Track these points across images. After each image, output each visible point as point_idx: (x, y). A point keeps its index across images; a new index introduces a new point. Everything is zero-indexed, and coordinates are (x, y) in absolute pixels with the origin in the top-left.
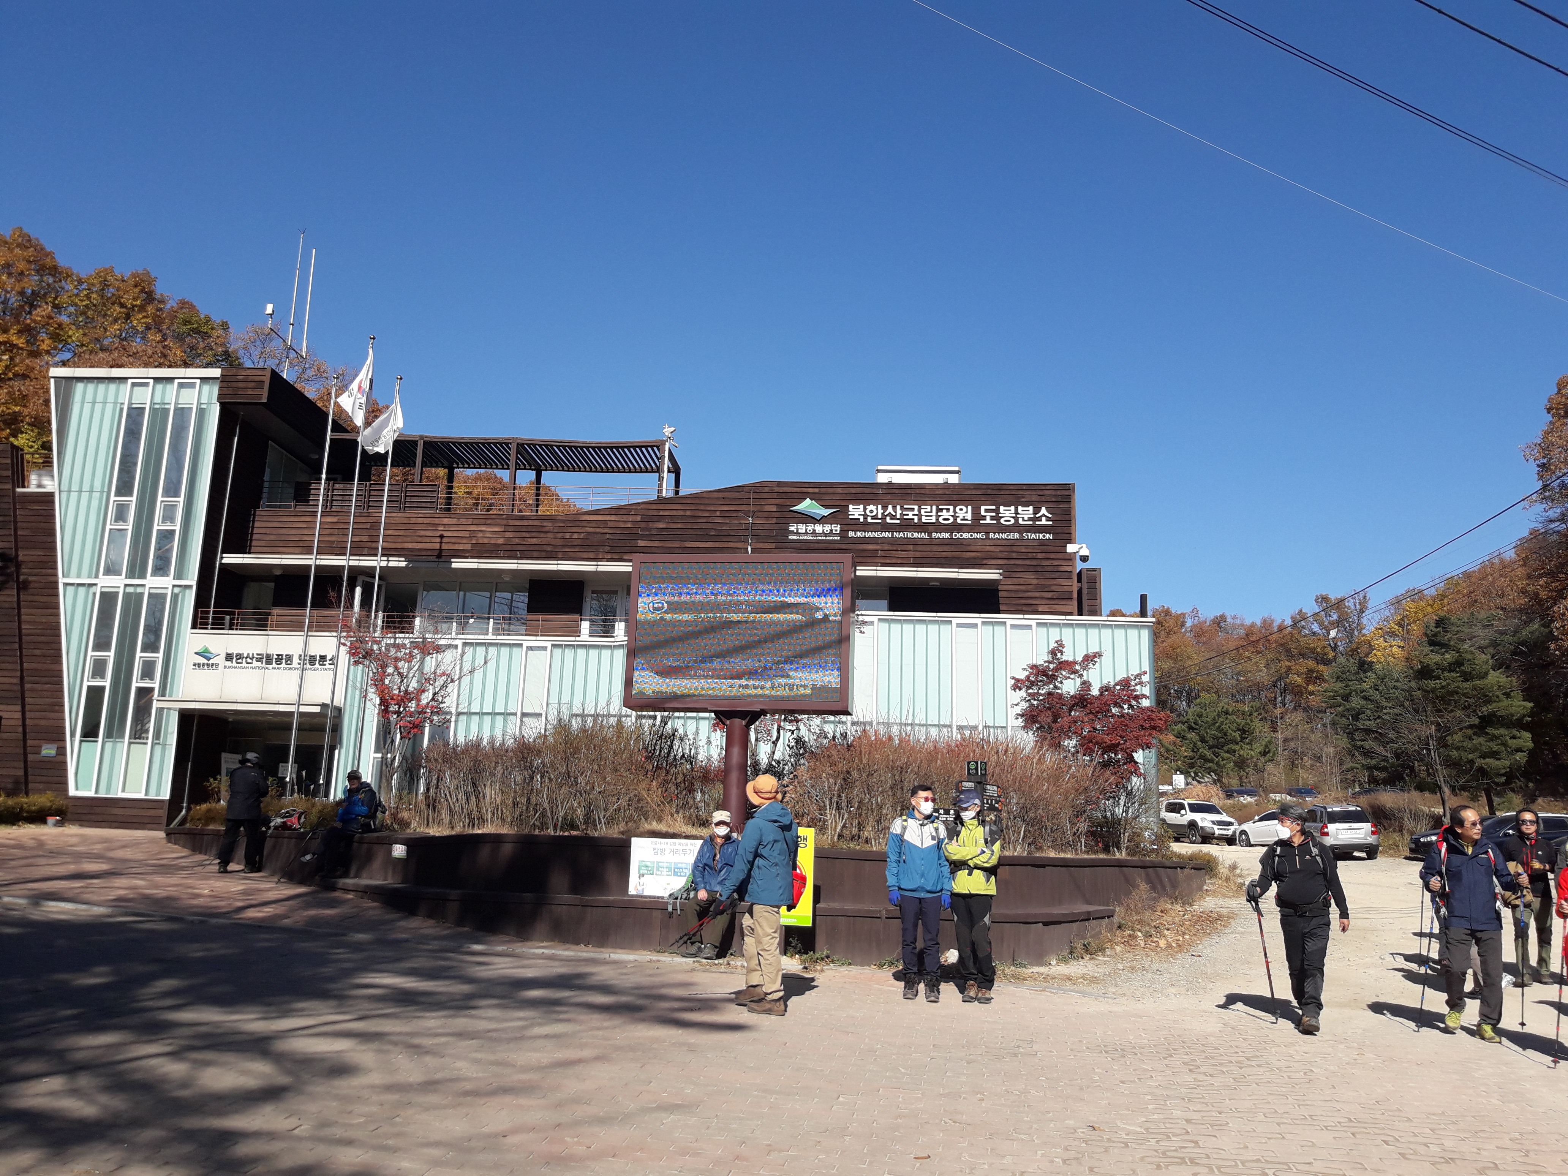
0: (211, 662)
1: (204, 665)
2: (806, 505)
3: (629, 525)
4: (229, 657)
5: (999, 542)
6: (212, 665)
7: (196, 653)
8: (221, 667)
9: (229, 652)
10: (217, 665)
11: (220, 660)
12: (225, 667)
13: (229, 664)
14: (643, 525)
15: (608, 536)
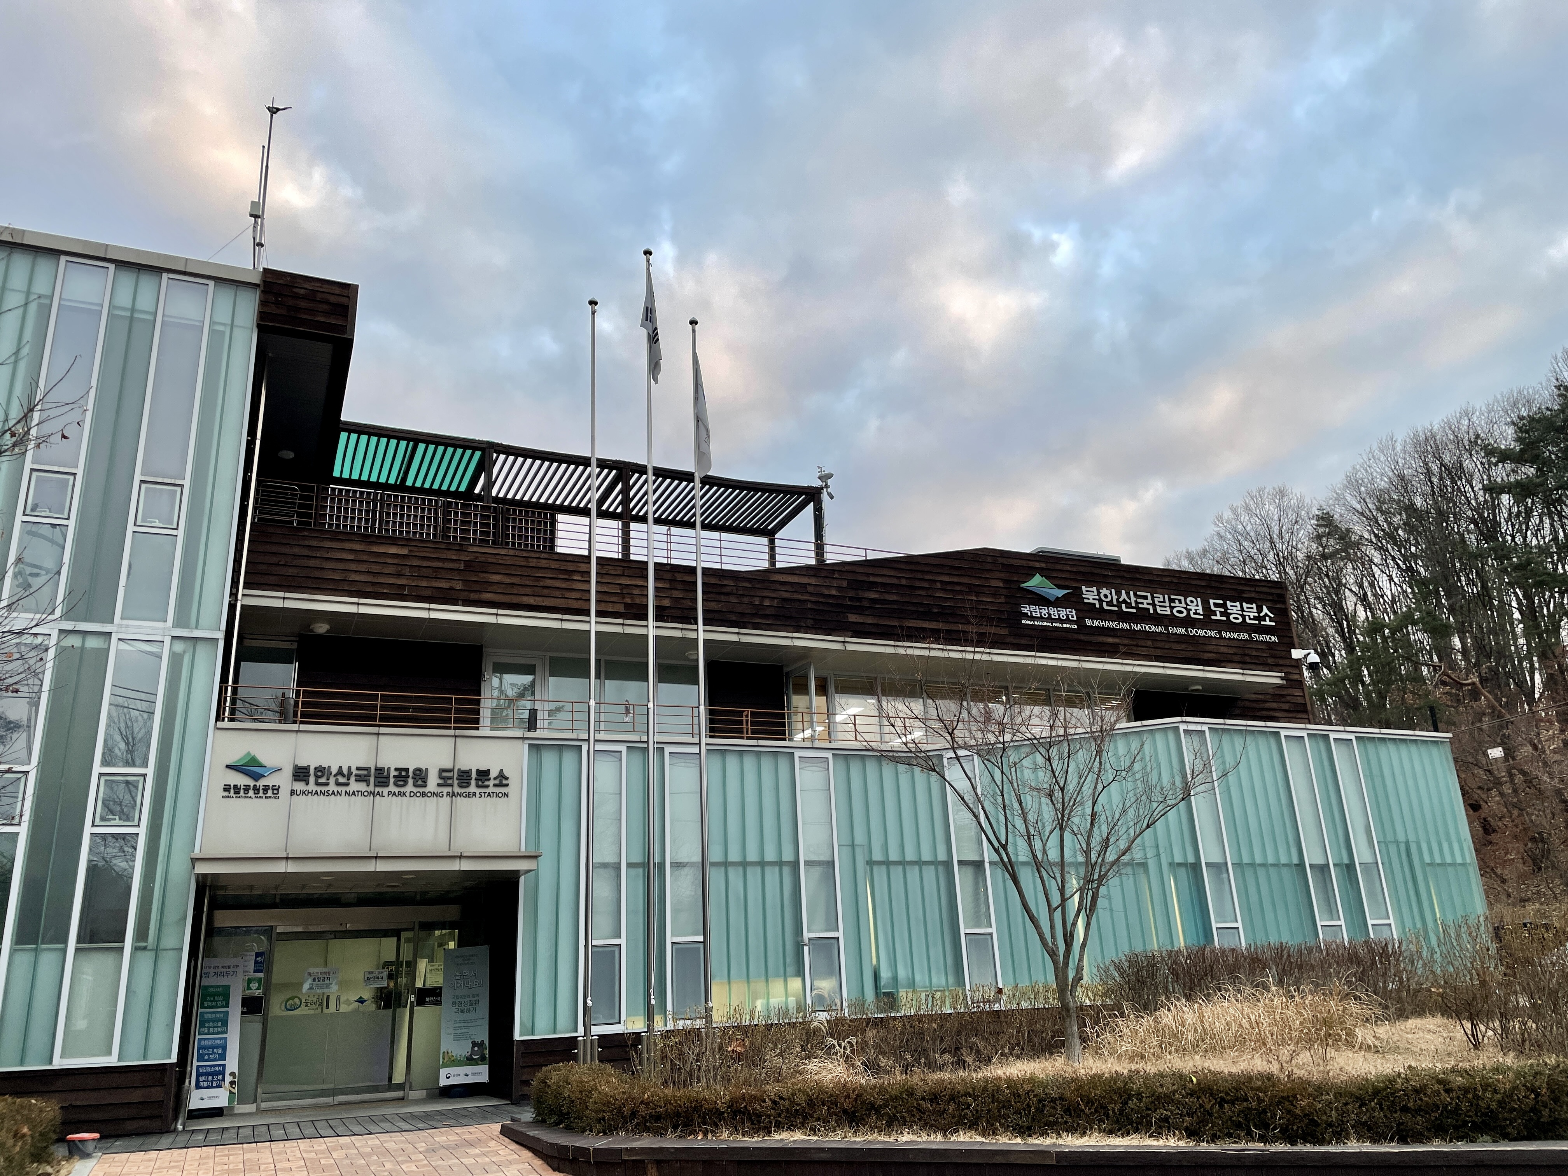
0: (262, 783)
1: (247, 788)
2: (1036, 582)
3: (834, 592)
4: (301, 774)
5: (1231, 643)
6: (266, 788)
7: (228, 766)
8: (284, 793)
9: (302, 763)
10: (276, 789)
11: (284, 780)
12: (293, 792)
13: (299, 786)
14: (851, 594)
15: (809, 605)
